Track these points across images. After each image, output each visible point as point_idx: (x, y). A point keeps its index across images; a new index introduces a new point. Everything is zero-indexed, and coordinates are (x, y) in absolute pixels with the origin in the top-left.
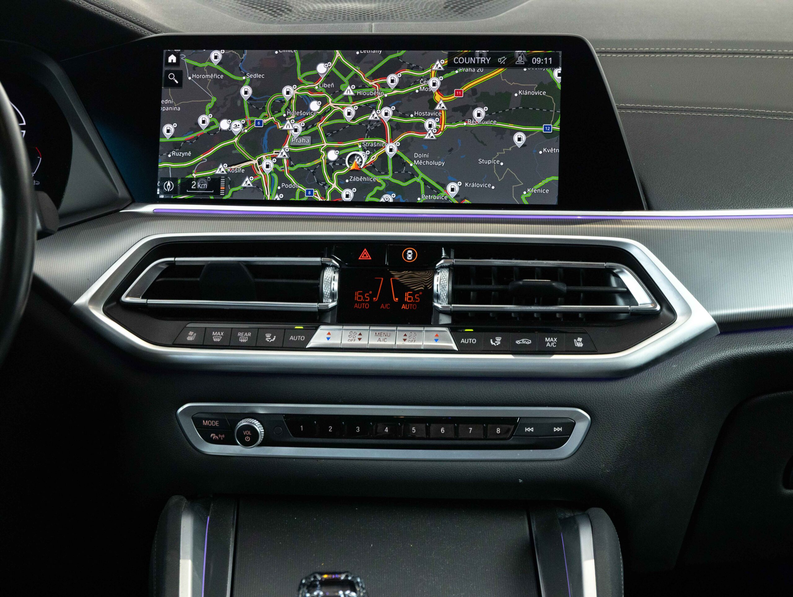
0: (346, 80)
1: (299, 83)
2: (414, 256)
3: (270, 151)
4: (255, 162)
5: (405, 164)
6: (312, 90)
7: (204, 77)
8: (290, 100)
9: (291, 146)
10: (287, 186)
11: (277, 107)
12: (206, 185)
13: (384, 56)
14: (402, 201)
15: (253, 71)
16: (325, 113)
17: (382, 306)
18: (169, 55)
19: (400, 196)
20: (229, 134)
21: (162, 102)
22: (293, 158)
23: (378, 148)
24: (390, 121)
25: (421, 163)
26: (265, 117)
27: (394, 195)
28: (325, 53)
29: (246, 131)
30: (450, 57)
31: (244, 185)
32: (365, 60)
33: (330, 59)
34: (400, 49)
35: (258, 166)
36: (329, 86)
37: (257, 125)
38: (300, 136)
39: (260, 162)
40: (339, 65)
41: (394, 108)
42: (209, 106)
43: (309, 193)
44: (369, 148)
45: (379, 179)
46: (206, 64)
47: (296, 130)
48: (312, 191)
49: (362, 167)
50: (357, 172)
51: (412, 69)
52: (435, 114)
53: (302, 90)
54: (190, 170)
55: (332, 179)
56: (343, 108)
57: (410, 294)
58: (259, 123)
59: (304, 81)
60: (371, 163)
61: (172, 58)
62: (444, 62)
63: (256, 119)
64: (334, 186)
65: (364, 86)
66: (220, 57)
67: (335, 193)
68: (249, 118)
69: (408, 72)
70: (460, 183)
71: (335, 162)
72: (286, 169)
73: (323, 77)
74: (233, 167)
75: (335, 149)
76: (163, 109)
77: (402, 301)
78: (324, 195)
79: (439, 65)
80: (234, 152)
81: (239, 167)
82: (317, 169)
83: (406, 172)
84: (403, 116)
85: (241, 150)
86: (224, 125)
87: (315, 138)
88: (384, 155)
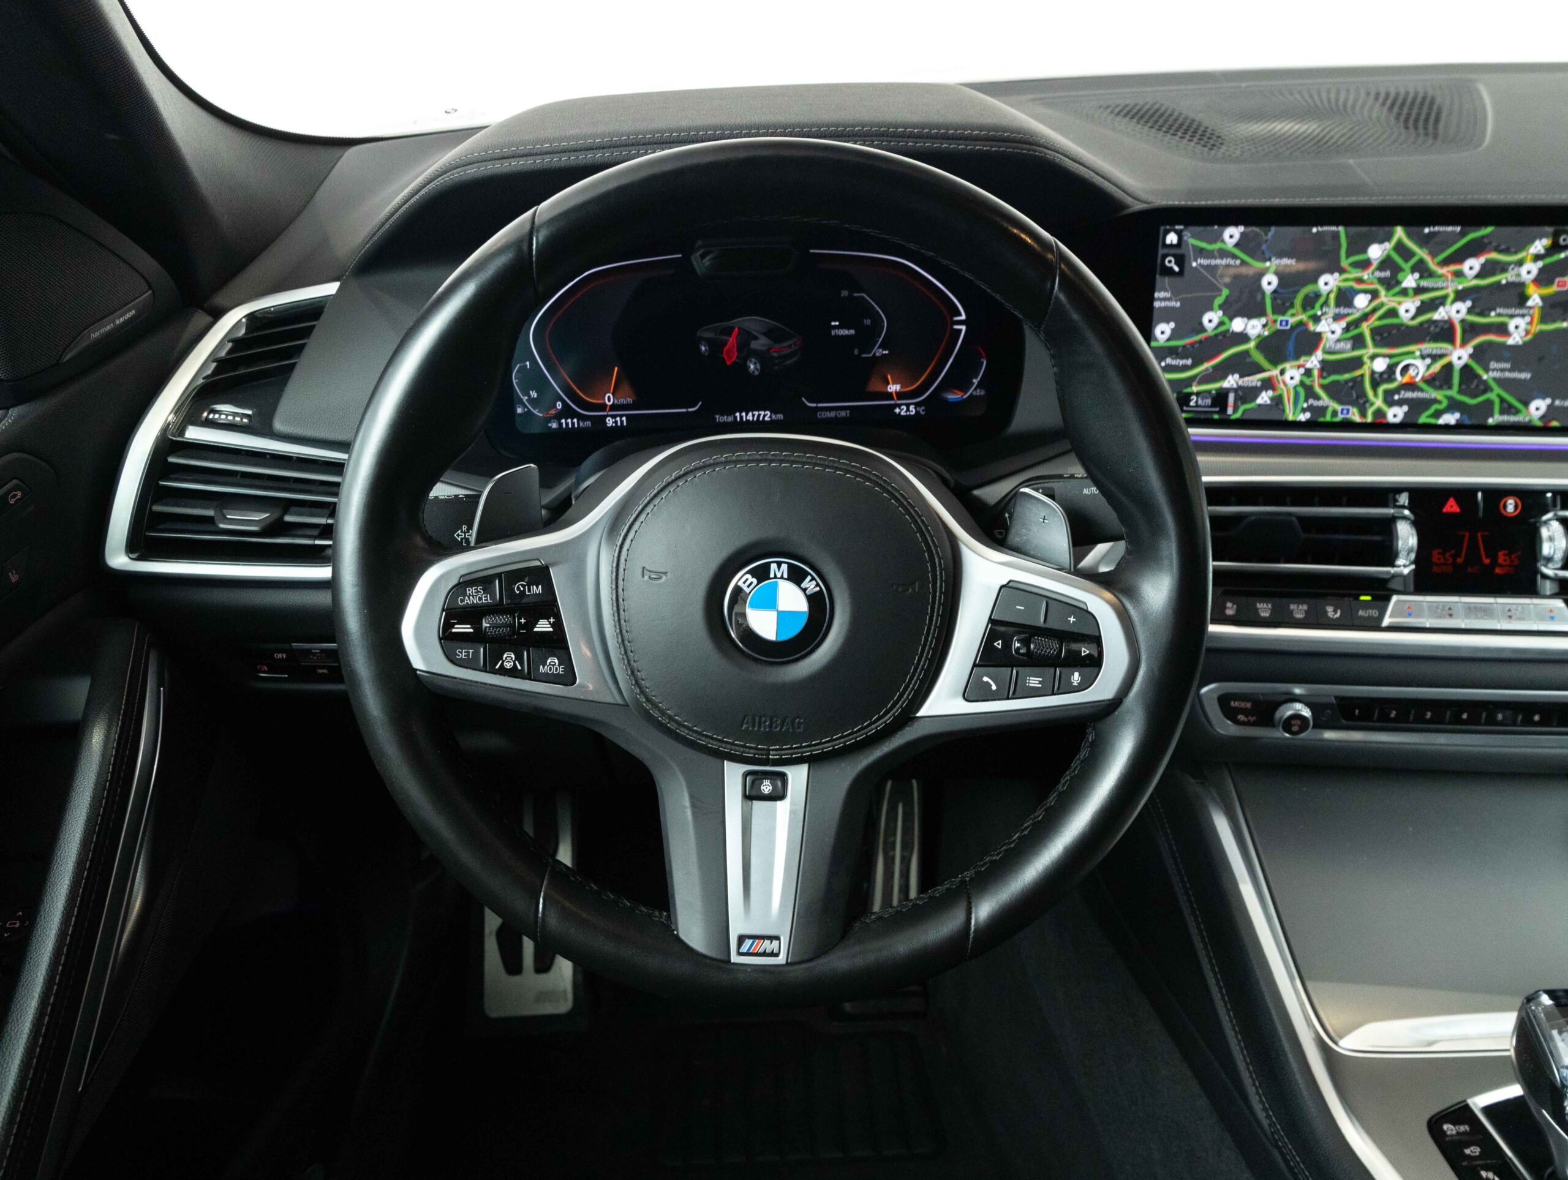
0: (1407, 266)
1: (1342, 271)
2: (1516, 507)
3: (1297, 357)
4: (1275, 372)
5: (1478, 377)
6: (1360, 281)
7: (1214, 262)
8: (1328, 294)
9: (1326, 352)
10: (1316, 403)
11: (1310, 302)
12: (1209, 401)
13: (1463, 234)
14: (1467, 422)
15: (1280, 255)
16: (1374, 310)
17: (1469, 570)
18: (1167, 232)
19: (1465, 417)
20: (1243, 337)
21: (1156, 295)
22: (1327, 367)
23: (1441, 356)
24: (1463, 321)
25: (1497, 375)
26: (1293, 315)
27: (1457, 415)
28: (1381, 231)
29: (1266, 333)
30: (1555, 236)
31: (1259, 401)
32: (1436, 239)
33: (1388, 238)
34: (1486, 224)
35: (1280, 378)
36: (1383, 274)
37: (1281, 325)
38: (1338, 341)
39: (1282, 372)
40: (1400, 248)
41: (1469, 303)
42: (1219, 301)
43: (1345, 412)
44: (1430, 356)
45: (1438, 395)
46: (1217, 246)
47: (1333, 332)
48: (1348, 411)
49: (1418, 379)
50: (1411, 386)
51: (1501, 251)
52: (1524, 311)
53: (1346, 280)
54: (1189, 382)
55: (1376, 394)
56: (1400, 303)
57: (1504, 555)
58: (1284, 323)
59: (1349, 269)
60: (1430, 375)
61: (1172, 238)
62: (1546, 242)
63: (1280, 318)
64: (1379, 403)
65: (1431, 274)
66: (1237, 236)
67: (1379, 413)
68: (1271, 317)
69: (1494, 255)
70: (1548, 401)
71: (1381, 374)
72: (1316, 383)
73: (1375, 264)
74: (1246, 379)
75: (1384, 356)
76: (1157, 304)
77: (1495, 563)
78: (1363, 414)
79: (1539, 246)
80: (1248, 360)
81: (1254, 380)
82: (1358, 382)
83: (1477, 386)
84: (1482, 314)
85: (1259, 358)
86: (1238, 325)
87: (1358, 342)
88: (1449, 367)
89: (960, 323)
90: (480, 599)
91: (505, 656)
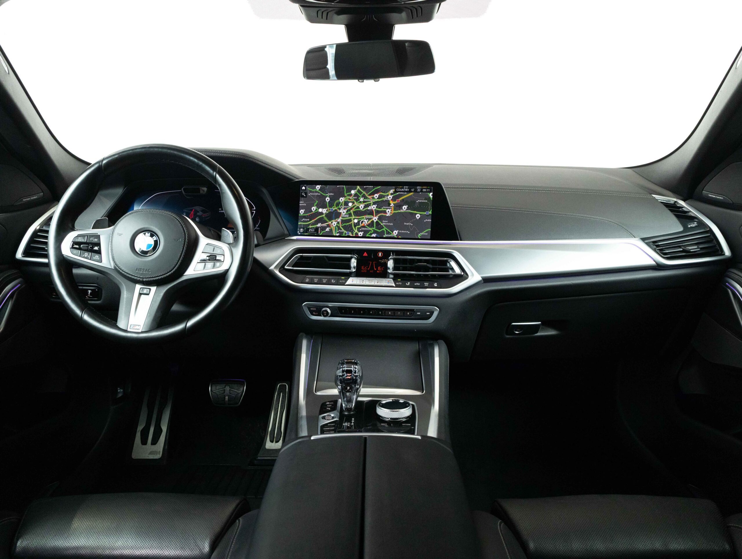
0: (361, 196)
1: (345, 197)
2: (381, 255)
3: (335, 219)
4: (330, 223)
5: (380, 224)
6: (350, 199)
7: (314, 194)
8: (342, 202)
9: (342, 218)
10: (341, 231)
11: (338, 205)
12: (314, 230)
13: (374, 188)
14: (378, 236)
15: (330, 192)
16: (354, 207)
17: (371, 271)
18: (302, 187)
19: (378, 235)
20: (322, 213)
21: (300, 202)
22: (343, 222)
23: (371, 219)
24: (375, 210)
25: (385, 224)
26: (334, 208)
27: (376, 234)
28: (354, 187)
29: (327, 212)
30: (395, 189)
31: (326, 230)
32: (367, 189)
33: (355, 189)
34: (379, 186)
35: (331, 224)
36: (355, 198)
37: (331, 210)
38: (345, 214)
39: (332, 223)
40: (359, 191)
41: (376, 205)
42: (315, 204)
43: (348, 233)
44: (368, 219)
45: (371, 229)
46: (315, 190)
47: (344, 212)
48: (349, 233)
49: (365, 225)
50: (364, 227)
51: (383, 192)
52: (390, 208)
53: (346, 199)
54: (309, 225)
55: (355, 228)
56: (360, 205)
57: (380, 268)
58: (332, 210)
59: (347, 196)
60: (368, 224)
61: (304, 188)
62: (393, 190)
63: (331, 209)
64: (356, 231)
65: (367, 198)
66: (319, 188)
67: (356, 234)
68: (329, 208)
69: (381, 193)
70: (398, 231)
71: (356, 223)
72: (340, 225)
73: (353, 195)
74: (323, 224)
75: (357, 219)
76: (300, 205)
77: (377, 270)
78: (353, 234)
79: (392, 191)
80: (323, 219)
81: (325, 225)
82: (351, 225)
83: (380, 227)
84: (379, 208)
85: (326, 219)
86: (320, 210)
87: (350, 215)
88: (373, 221)
89: (254, 210)
90: (82, 240)
91: (85, 254)
